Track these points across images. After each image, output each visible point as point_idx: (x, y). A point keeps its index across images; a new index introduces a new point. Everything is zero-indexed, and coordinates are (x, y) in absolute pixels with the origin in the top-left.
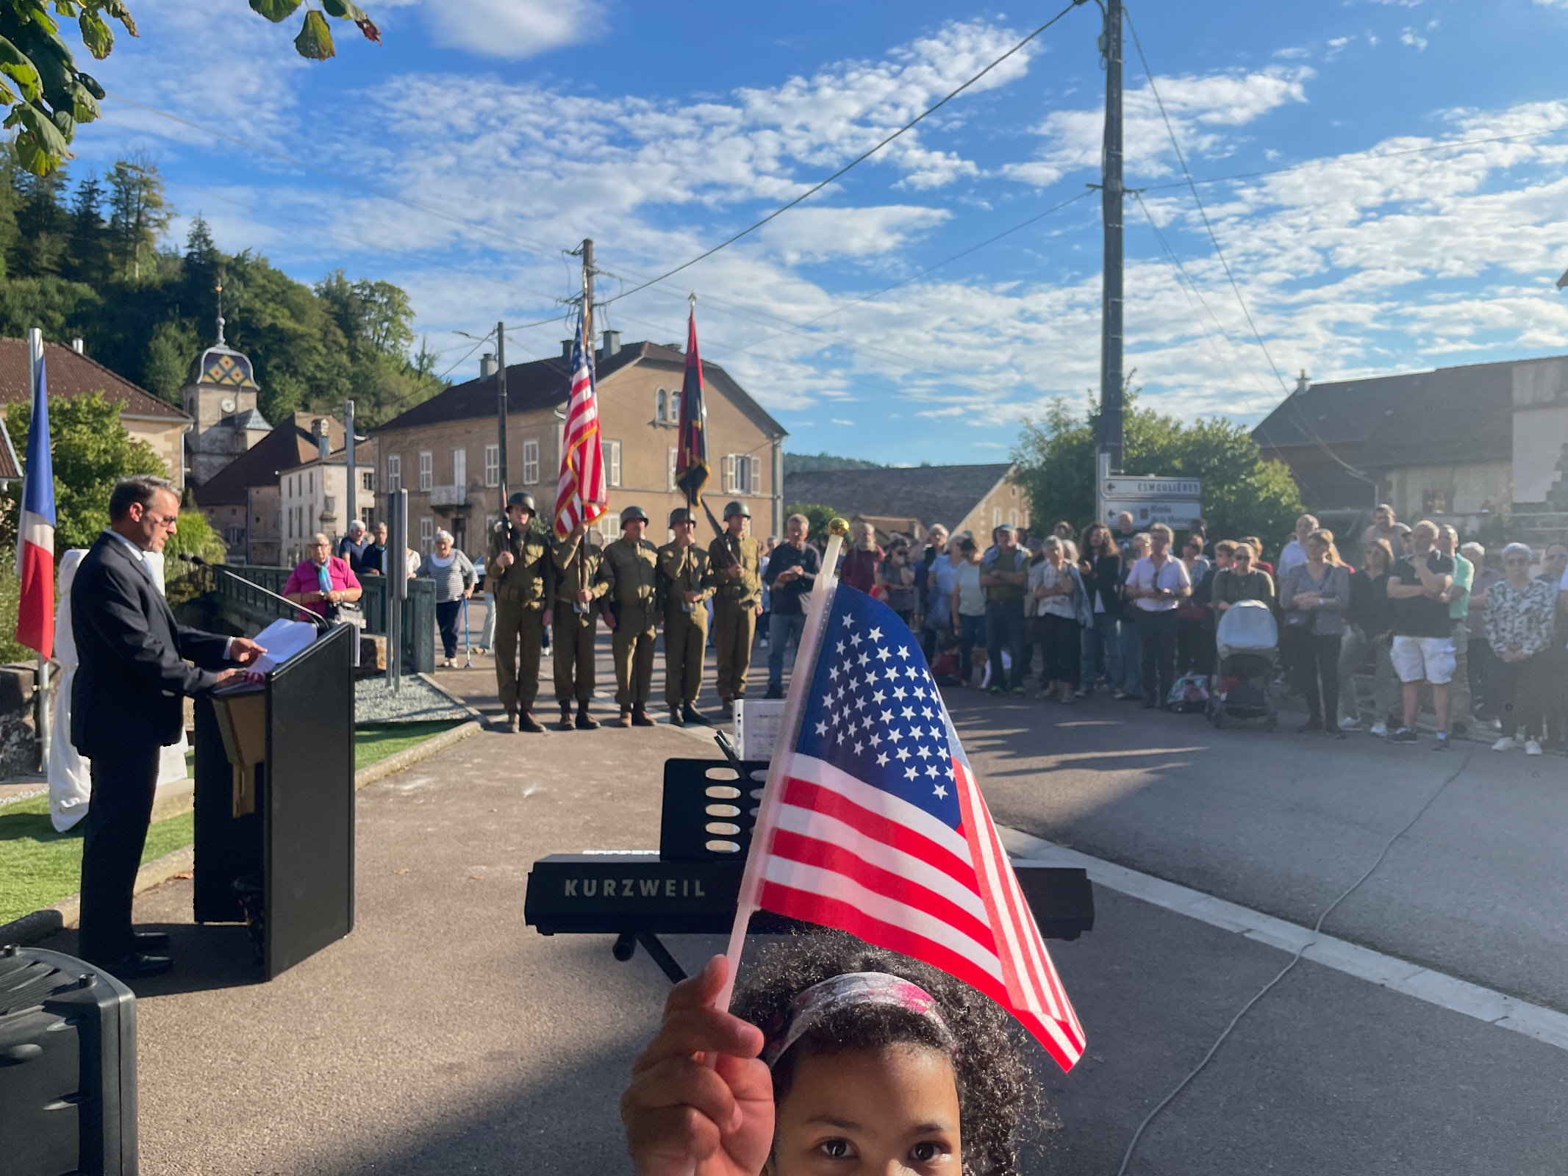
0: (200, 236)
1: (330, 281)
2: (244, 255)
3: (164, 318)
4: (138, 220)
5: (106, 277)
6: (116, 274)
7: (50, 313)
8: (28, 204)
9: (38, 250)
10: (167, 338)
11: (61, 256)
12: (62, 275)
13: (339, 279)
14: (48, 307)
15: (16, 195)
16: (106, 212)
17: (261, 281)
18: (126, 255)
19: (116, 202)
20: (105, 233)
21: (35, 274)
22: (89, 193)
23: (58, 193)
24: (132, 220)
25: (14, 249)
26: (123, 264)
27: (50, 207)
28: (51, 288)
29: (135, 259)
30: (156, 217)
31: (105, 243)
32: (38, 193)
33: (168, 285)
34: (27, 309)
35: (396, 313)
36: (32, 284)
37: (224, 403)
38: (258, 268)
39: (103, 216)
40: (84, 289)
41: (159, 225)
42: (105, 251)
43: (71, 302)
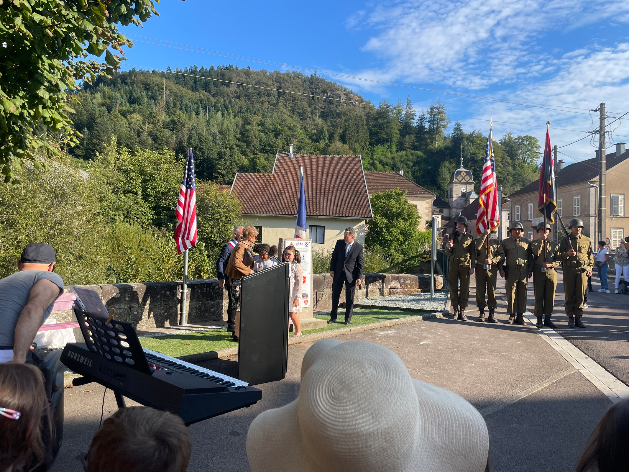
0: (458, 128)
1: (505, 138)
2: (473, 133)
3: (444, 160)
4: (437, 126)
5: (426, 148)
6: (430, 146)
7: (408, 162)
8: (403, 126)
9: (405, 141)
10: (445, 167)
11: (413, 142)
12: (412, 149)
13: (509, 136)
14: (408, 160)
15: (399, 124)
16: (427, 125)
17: (479, 142)
18: (433, 139)
19: (430, 121)
20: (427, 132)
21: (404, 150)
22: (422, 119)
23: (412, 121)
24: (435, 127)
25: (398, 142)
26: (432, 142)
27: (410, 126)
28: (409, 154)
29: (436, 140)
30: (443, 124)
31: (427, 136)
32: (406, 122)
33: (446, 148)
34: (401, 162)
35: (532, 148)
36: (404, 153)
37: (462, 189)
38: (478, 137)
39: (426, 127)
40: (419, 153)
41: (444, 127)
42: (426, 139)
43: (415, 158)
